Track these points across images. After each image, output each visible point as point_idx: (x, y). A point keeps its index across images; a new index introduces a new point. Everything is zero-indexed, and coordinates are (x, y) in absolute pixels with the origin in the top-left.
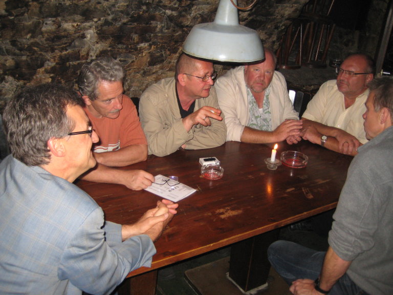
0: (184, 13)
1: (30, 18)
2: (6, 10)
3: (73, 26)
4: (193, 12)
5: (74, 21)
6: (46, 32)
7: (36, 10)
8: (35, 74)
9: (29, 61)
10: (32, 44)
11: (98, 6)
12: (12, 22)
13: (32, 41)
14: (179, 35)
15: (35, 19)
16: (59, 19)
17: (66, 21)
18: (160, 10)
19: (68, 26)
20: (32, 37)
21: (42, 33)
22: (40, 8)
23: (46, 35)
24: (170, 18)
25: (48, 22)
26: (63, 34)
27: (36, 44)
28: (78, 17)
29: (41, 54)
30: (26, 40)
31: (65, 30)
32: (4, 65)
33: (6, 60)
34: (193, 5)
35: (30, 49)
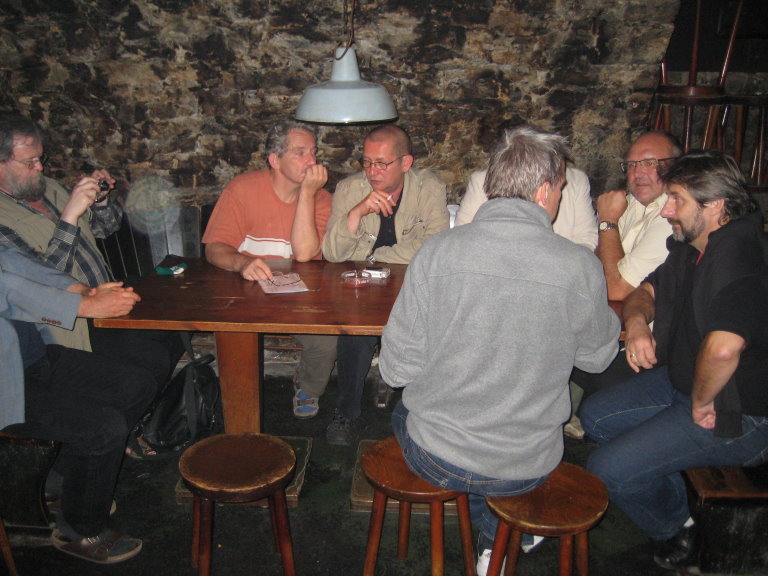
0: (428, 82)
1: (227, 90)
2: (199, 81)
3: (280, 100)
4: (442, 80)
5: (280, 94)
6: (251, 107)
7: (231, 80)
8: (249, 159)
9: (241, 142)
10: (238, 121)
11: (300, 74)
12: (208, 94)
13: (238, 117)
14: (435, 114)
15: (233, 91)
16: (262, 91)
17: (269, 93)
18: (389, 79)
19: (273, 99)
20: (236, 112)
21: (247, 108)
22: (235, 78)
23: (251, 110)
24: (411, 89)
25: (251, 95)
26: (270, 109)
27: (244, 122)
28: (284, 89)
29: (254, 135)
30: (231, 115)
31: (271, 105)
32: (213, 146)
33: (215, 140)
34: (437, 70)
35: (236, 126)
